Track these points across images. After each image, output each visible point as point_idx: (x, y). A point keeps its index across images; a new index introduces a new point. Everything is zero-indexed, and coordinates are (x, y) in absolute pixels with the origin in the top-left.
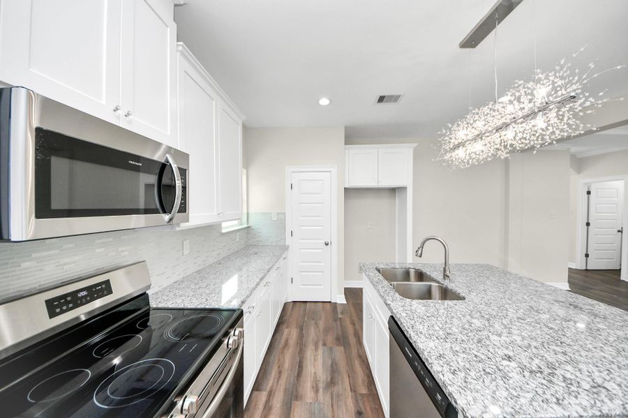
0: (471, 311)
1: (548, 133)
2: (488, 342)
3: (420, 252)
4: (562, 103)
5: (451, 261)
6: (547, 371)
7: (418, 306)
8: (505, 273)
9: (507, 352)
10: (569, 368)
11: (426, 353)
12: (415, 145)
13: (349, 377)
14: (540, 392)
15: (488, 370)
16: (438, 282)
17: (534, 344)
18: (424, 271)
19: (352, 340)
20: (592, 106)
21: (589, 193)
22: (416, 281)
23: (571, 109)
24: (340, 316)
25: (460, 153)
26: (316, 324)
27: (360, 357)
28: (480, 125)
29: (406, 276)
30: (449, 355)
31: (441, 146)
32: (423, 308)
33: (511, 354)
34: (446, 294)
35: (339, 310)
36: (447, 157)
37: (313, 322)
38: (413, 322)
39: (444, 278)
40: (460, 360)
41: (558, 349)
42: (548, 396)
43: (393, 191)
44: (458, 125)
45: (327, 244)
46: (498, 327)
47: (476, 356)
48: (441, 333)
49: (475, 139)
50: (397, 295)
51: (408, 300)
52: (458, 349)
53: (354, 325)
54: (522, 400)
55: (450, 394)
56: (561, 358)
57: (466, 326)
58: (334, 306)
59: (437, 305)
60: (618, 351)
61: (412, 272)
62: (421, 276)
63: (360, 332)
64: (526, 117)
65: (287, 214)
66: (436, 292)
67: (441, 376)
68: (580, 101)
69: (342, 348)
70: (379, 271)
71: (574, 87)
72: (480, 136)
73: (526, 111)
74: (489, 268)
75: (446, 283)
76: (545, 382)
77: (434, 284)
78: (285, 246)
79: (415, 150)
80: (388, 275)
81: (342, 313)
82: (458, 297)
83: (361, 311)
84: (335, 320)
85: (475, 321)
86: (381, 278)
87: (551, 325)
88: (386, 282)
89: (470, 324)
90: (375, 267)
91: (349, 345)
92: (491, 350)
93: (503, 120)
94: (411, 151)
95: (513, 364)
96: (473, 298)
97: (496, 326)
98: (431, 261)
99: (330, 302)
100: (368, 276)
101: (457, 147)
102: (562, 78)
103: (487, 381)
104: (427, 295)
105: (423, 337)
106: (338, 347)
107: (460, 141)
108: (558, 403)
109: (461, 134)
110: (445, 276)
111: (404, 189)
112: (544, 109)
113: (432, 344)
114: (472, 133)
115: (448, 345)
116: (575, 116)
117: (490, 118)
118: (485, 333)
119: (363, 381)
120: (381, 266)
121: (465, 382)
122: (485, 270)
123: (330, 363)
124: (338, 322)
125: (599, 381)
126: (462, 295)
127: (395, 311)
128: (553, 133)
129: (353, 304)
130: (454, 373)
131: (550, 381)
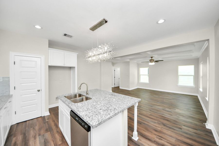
0: (93, 101)
1: (107, 58)
2: (97, 107)
3: (80, 88)
4: (109, 52)
5: (88, 90)
6: (107, 109)
7: (79, 104)
8: (101, 90)
9: (100, 108)
10: (111, 107)
11: (82, 116)
12: (78, 53)
13: (53, 141)
14: (106, 114)
15: (97, 114)
16: (85, 96)
17: (105, 104)
18: (81, 94)
19: (54, 127)
20: (113, 54)
21: (115, 71)
22: (79, 97)
23: (111, 53)
24: (47, 120)
25: (90, 59)
26: (34, 128)
27: (57, 132)
28: (94, 52)
29: (75, 96)
30: (88, 114)
31: (85, 56)
32: (81, 104)
33: (101, 108)
34: (87, 99)
35: (46, 118)
36: (87, 59)
37: (32, 129)
38: (78, 109)
39: (87, 95)
40: (91, 114)
41: (109, 104)
42: (107, 114)
43: (70, 68)
44: (90, 51)
45: (39, 91)
46: (99, 103)
47: (94, 112)
48: (86, 109)
49: (93, 56)
50: (73, 103)
51: (76, 103)
52: (90, 112)
53: (54, 121)
54: (103, 117)
55: (89, 123)
56: (110, 106)
57: (92, 105)
58: (43, 118)
59: (85, 102)
60: (118, 101)
61: (77, 95)
62: (80, 95)
63: (57, 123)
64: (103, 53)
65: (10, 78)
66: (84, 99)
67: (86, 120)
68: (112, 52)
69: (49, 132)
70: (66, 97)
71: (111, 49)
72: (94, 55)
73: (103, 52)
74: (97, 90)
75: (87, 96)
76: (107, 111)
77: (84, 97)
78: (9, 95)
79: (77, 55)
80: (69, 98)
81: (48, 119)
82: (90, 99)
83: (58, 115)
84: (45, 123)
85: (94, 103)
86: (67, 99)
87: (108, 100)
88: (69, 100)
89: (93, 104)
90: (64, 96)
91: (52, 130)
92: (97, 109)
93: (99, 53)
94: (76, 55)
95: (102, 110)
96: (94, 98)
97: (98, 103)
98: (83, 91)
99: (41, 117)
100: (61, 100)
101: (89, 57)
102: (109, 47)
103: (97, 116)
104: (82, 100)
105: (81, 112)
106: (47, 133)
107: (90, 56)
108: (109, 115)
109: (90, 54)
110: (87, 94)
111: (74, 68)
112: (106, 52)
113: (84, 113)
114: (93, 54)
115: (88, 112)
116: (111, 55)
117: (96, 52)
118: (96, 106)
119: (60, 140)
120: (66, 95)
121: (92, 118)
122: (96, 90)
123: (43, 141)
124: (46, 123)
125: (115, 108)
126: (91, 98)
127: (72, 108)
128: (108, 58)
129: (54, 114)
130: (89, 118)
131: (108, 111)
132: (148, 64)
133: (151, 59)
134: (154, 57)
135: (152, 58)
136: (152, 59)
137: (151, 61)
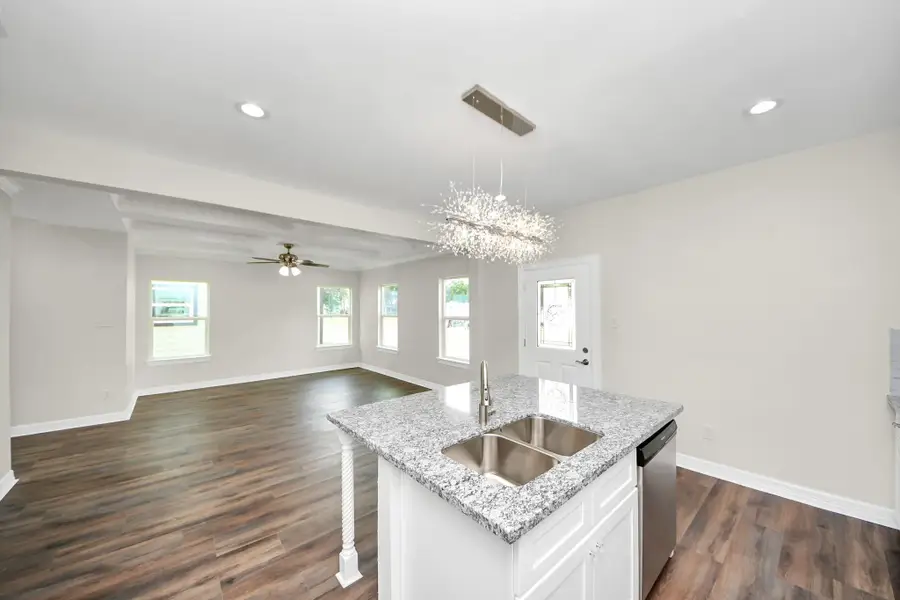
132: (278, 274)
133: (285, 251)
134: (298, 246)
135: (289, 247)
136: (292, 251)
137: (288, 259)
